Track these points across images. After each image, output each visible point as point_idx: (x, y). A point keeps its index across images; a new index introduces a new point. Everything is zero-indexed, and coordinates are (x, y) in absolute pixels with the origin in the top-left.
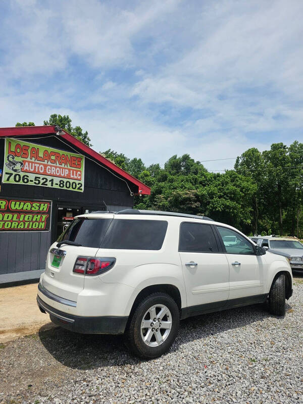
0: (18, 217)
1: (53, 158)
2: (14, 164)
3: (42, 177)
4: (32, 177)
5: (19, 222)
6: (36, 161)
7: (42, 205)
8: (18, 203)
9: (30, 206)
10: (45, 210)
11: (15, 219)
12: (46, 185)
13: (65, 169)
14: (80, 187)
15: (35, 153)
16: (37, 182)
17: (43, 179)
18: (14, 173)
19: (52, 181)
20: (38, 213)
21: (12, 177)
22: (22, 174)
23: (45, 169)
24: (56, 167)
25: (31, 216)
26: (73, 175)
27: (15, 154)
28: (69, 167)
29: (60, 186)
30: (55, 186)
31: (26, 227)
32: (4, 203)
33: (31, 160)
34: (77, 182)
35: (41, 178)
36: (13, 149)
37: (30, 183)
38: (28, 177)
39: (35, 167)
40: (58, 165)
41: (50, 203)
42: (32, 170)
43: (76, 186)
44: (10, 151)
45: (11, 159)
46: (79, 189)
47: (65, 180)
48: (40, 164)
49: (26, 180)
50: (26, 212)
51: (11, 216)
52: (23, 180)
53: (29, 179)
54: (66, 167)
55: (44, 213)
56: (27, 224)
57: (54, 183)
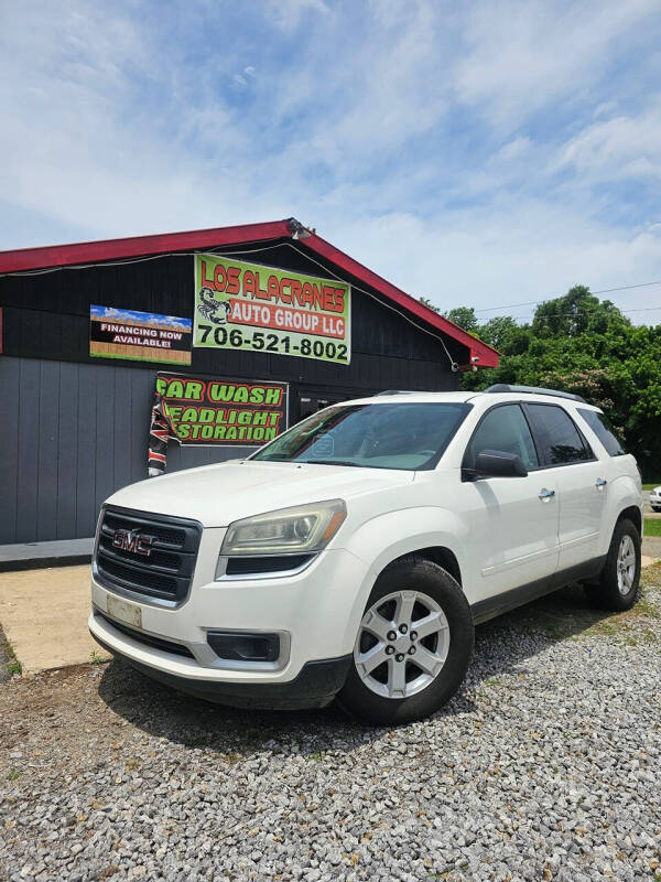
0: (226, 417)
1: (287, 291)
2: (214, 307)
3: (267, 332)
4: (247, 333)
5: (228, 426)
6: (255, 300)
7: (270, 391)
8: (224, 388)
9: (246, 394)
10: (275, 402)
11: (219, 420)
12: (276, 349)
13: (312, 314)
14: (344, 353)
15: (252, 284)
16: (258, 344)
17: (269, 337)
18: (215, 326)
19: (286, 340)
20: (263, 408)
21: (212, 334)
22: (229, 328)
23: (273, 315)
24: (294, 311)
25: (249, 414)
26: (328, 327)
27: (215, 286)
28: (319, 311)
29: (303, 352)
30: (293, 352)
31: (241, 437)
32: (199, 387)
33: (244, 299)
34: (337, 342)
35: (266, 336)
36: (210, 276)
37: (244, 347)
38: (240, 333)
39: (253, 312)
40: (297, 306)
41: (285, 386)
42: (248, 319)
43: (334, 351)
44: (204, 281)
45: (207, 297)
46: (340, 357)
47: (313, 339)
48: (262, 305)
49: (236, 341)
50: (240, 407)
51: (212, 413)
52: (232, 340)
53: (244, 338)
54: (313, 310)
55: (273, 409)
56: (242, 430)
57: (291, 345)
